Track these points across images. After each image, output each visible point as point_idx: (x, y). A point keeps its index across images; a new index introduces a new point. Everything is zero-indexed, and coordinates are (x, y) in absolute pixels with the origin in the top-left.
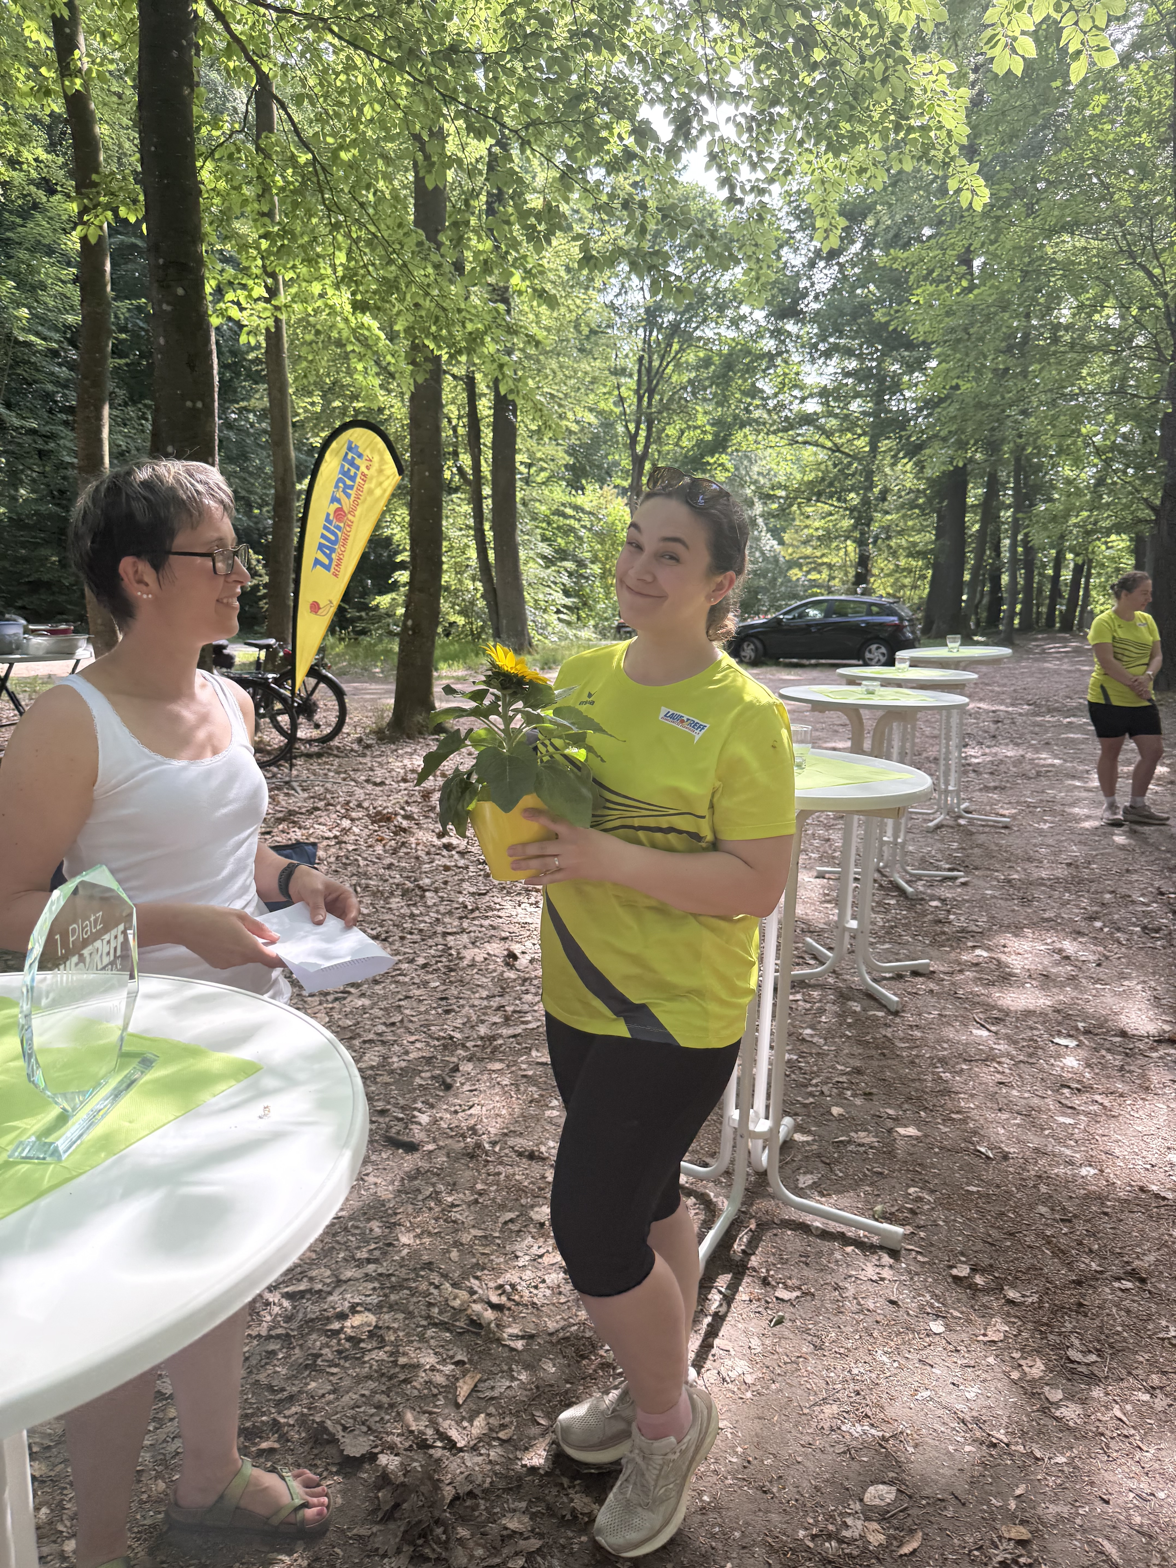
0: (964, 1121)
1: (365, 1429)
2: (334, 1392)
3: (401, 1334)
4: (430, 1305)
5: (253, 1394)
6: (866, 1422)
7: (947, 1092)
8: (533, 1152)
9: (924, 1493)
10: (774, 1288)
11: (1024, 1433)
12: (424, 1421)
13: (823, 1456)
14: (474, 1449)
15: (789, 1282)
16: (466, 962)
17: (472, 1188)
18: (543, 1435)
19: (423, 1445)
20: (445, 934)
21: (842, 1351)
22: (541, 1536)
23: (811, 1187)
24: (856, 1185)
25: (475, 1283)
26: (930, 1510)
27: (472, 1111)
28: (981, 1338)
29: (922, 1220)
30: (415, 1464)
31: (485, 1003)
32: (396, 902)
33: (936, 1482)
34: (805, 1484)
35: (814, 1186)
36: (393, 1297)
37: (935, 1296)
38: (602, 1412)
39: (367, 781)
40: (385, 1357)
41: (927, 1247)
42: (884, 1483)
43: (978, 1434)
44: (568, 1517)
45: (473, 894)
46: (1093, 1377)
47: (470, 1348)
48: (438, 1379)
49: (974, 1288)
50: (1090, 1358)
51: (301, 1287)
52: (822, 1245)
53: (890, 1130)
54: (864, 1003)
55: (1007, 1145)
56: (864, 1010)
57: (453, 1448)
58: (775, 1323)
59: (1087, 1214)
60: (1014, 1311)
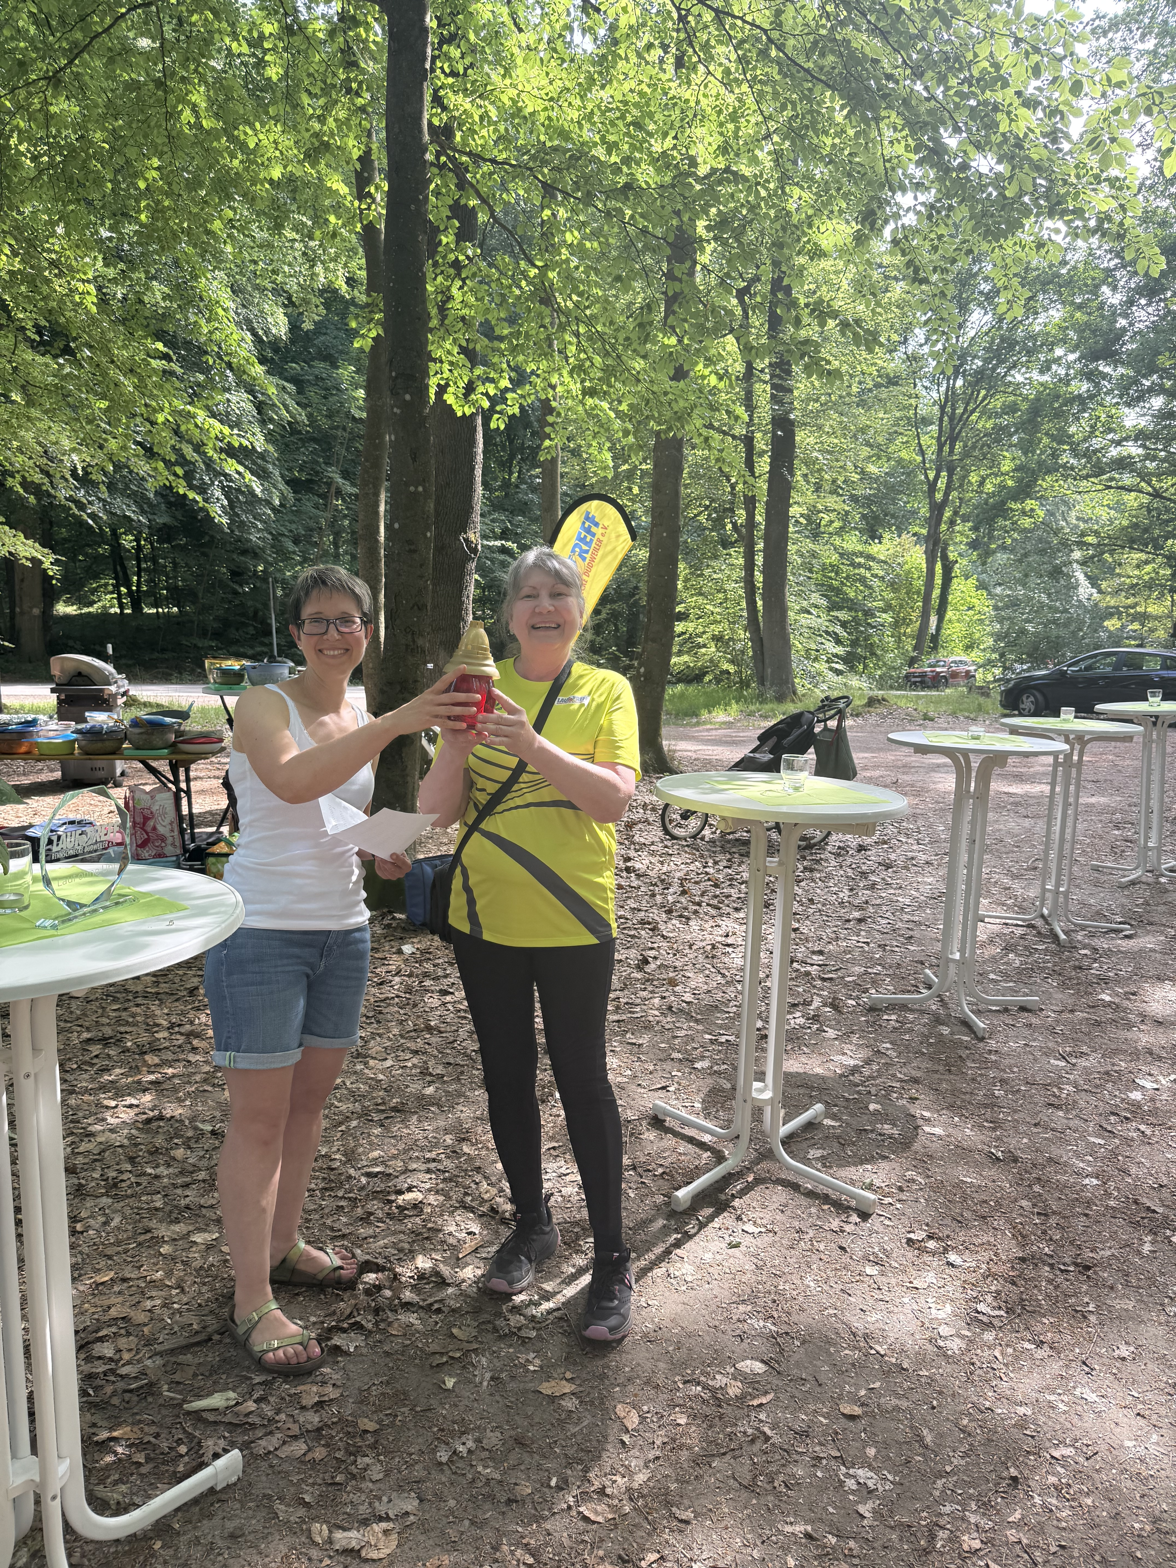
3: (437, 1209)
4: (466, 1194)
6: (770, 1320)
10: (745, 1223)
12: (430, 1264)
14: (458, 1286)
22: (481, 1343)
24: (859, 1163)
28: (906, 1284)
34: (697, 1349)
35: (821, 1158)
36: (442, 1186)
40: (419, 1222)
41: (898, 1215)
43: (862, 1344)
46: (990, 1325)
47: (484, 1226)
48: (451, 1241)
49: (923, 1250)
50: (997, 1313)
51: (377, 1169)
52: (804, 1201)
53: (917, 1128)
54: (956, 1029)
55: (1023, 1152)
56: (952, 1033)
57: (442, 1283)
58: (732, 1246)
59: (1067, 1213)
60: (949, 1271)
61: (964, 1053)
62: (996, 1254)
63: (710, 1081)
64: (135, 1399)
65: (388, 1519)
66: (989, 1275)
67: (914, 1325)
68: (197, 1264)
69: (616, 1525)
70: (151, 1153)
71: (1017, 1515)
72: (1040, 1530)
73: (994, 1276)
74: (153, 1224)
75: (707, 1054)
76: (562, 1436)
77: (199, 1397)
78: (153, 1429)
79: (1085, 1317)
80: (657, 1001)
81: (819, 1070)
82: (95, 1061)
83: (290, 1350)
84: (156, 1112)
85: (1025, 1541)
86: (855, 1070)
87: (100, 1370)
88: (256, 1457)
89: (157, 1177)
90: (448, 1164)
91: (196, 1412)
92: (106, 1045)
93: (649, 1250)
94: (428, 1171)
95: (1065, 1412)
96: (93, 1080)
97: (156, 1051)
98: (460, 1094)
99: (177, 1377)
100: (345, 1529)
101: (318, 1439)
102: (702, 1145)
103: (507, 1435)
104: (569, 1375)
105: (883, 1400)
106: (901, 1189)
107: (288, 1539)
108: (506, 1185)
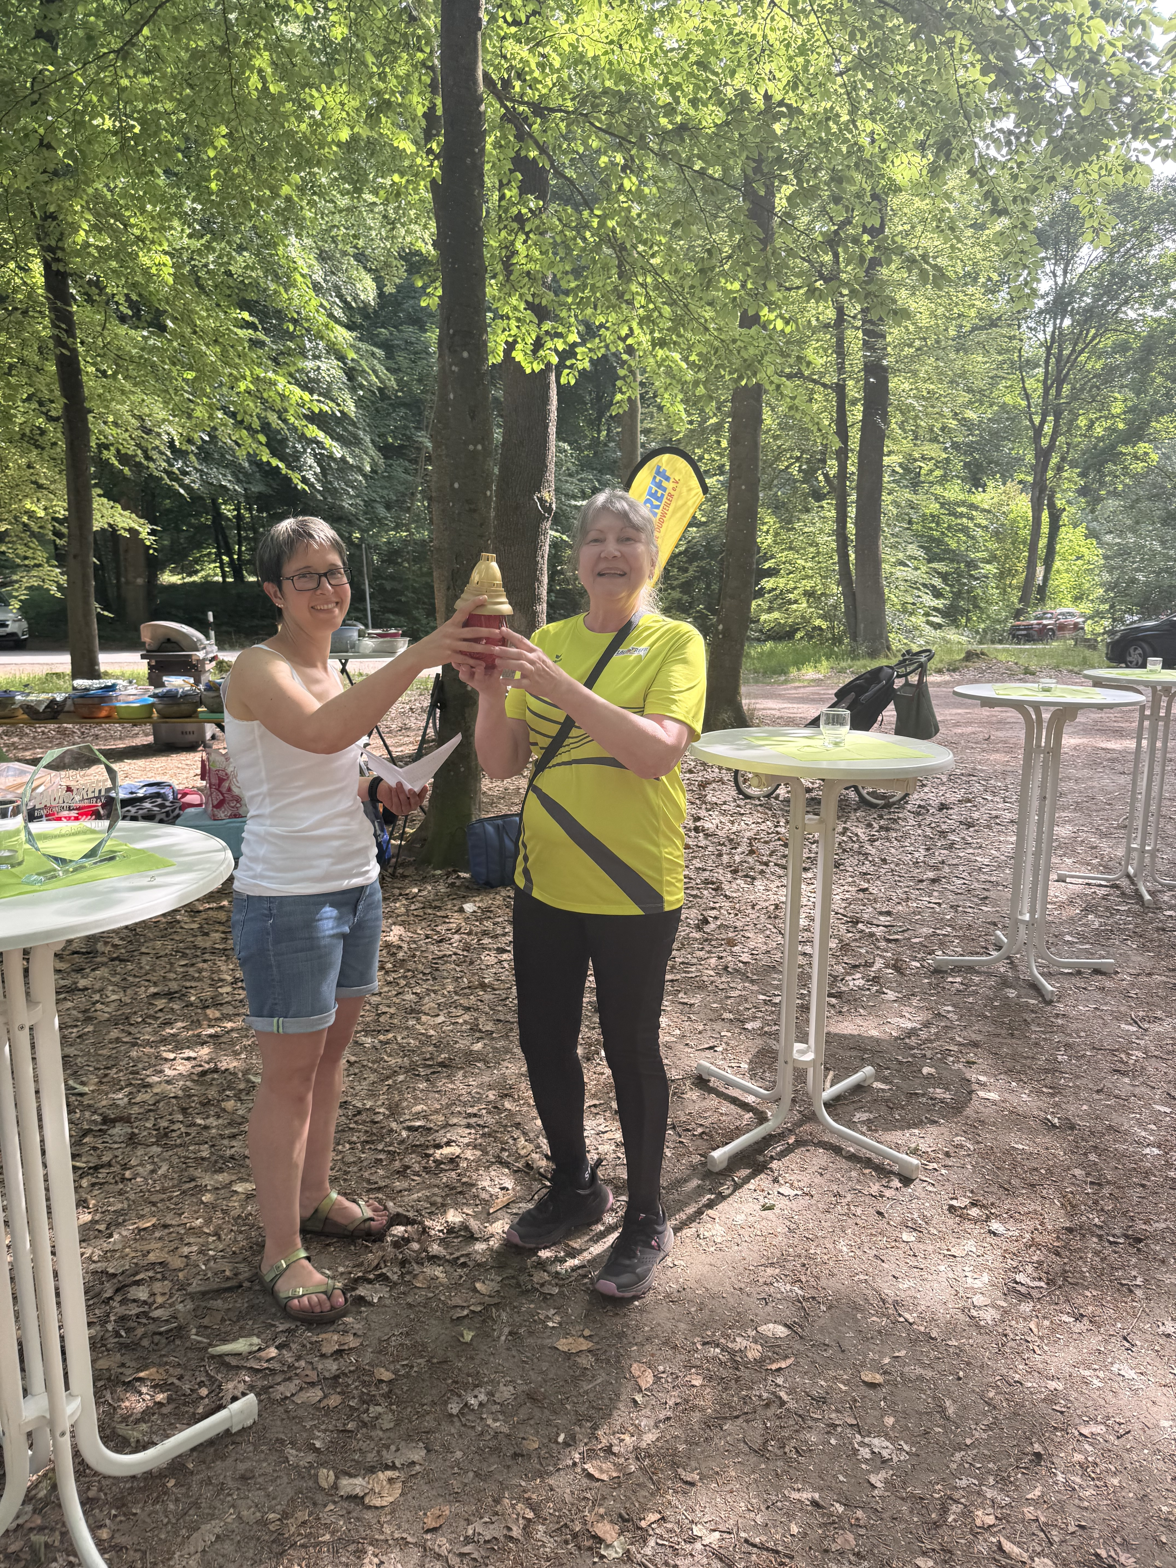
0: (1053, 1095)
3: (473, 1164)
4: (504, 1150)
6: (797, 1284)
10: (781, 1185)
12: (460, 1218)
13: (746, 1298)
14: (486, 1240)
15: (796, 1184)
19: (451, 1231)
23: (863, 1122)
24: (907, 1127)
28: (944, 1251)
29: (952, 1161)
35: (867, 1122)
36: (480, 1140)
37: (922, 1216)
40: (454, 1176)
41: (942, 1181)
46: (1028, 1296)
47: (518, 1182)
48: (484, 1195)
49: (964, 1217)
50: (1037, 1284)
51: (418, 1124)
52: (845, 1164)
53: (971, 1092)
54: (1023, 991)
55: (1082, 1119)
56: (1019, 996)
57: (471, 1237)
58: (766, 1208)
59: (1123, 1183)
60: (990, 1239)
61: (1029, 1017)
62: (1042, 1224)
63: (759, 1042)
64: (164, 1341)
65: (393, 1467)
66: (1033, 1244)
67: (947, 1294)
68: (234, 1213)
69: (619, 1484)
70: (203, 1105)
71: (1038, 1492)
72: (1060, 1508)
73: (1038, 1246)
74: (198, 1173)
75: (760, 1014)
76: (575, 1393)
77: (225, 1341)
78: (179, 1371)
79: (1131, 1291)
80: (713, 961)
81: (874, 1033)
82: (159, 1014)
83: (314, 1298)
84: (212, 1065)
85: (1042, 1519)
86: (912, 1033)
87: (133, 1312)
88: (272, 1401)
89: (206, 1128)
90: (490, 1120)
91: (220, 1356)
92: (171, 1000)
93: (681, 1210)
94: (469, 1126)
95: (1099, 1388)
96: (155, 1033)
97: (217, 1005)
98: (507, 1051)
99: (206, 1322)
100: (351, 1476)
101: (334, 1387)
102: (745, 1106)
103: (520, 1389)
104: (587, 1333)
105: (906, 1369)
106: (947, 1155)
107: (296, 1482)
108: (544, 1142)
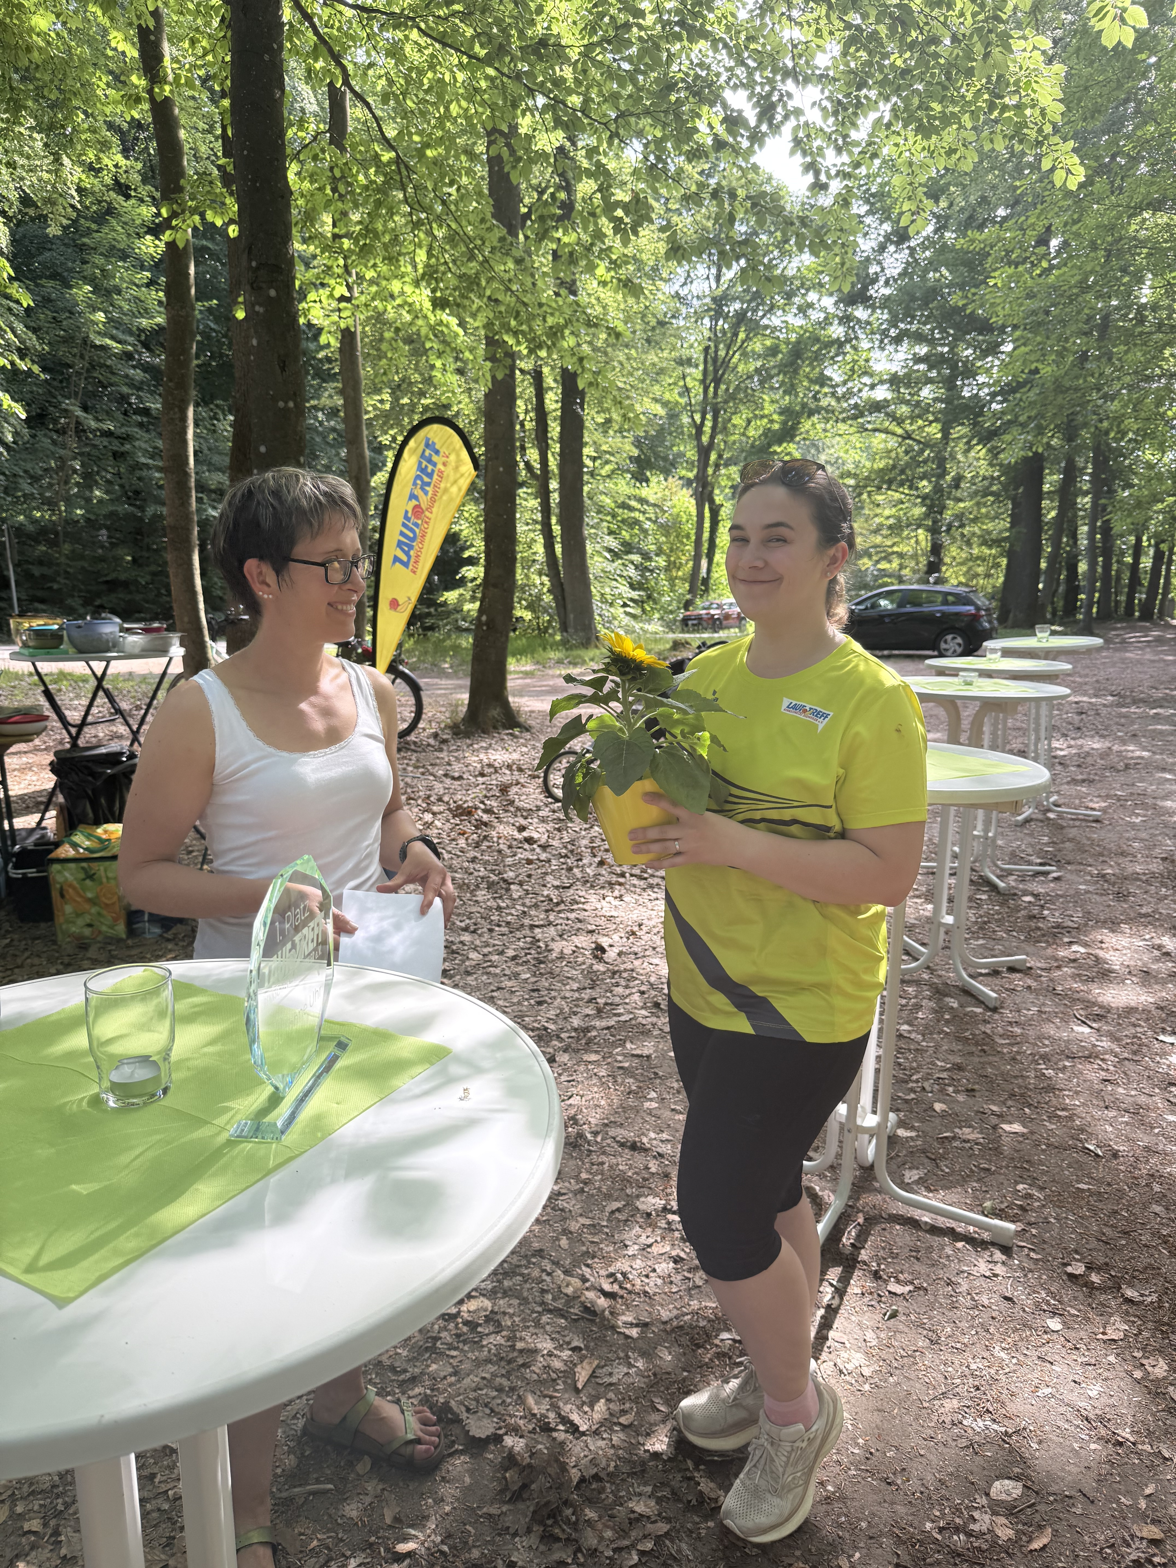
0: (1070, 1118)
1: (488, 1411)
2: (455, 1373)
3: (517, 1319)
4: (543, 1291)
5: (377, 1374)
6: (987, 1417)
7: (1051, 1089)
8: (635, 1143)
9: (1051, 1490)
10: (885, 1281)
11: (1150, 1433)
12: (545, 1405)
13: (945, 1450)
14: (596, 1433)
15: (901, 1277)
16: (555, 955)
17: (577, 1177)
18: (664, 1422)
19: (547, 1429)
20: (532, 927)
21: (959, 1345)
22: (668, 1520)
23: (917, 1182)
24: (963, 1181)
25: (586, 1271)
26: (1058, 1506)
27: (571, 1101)
28: (1100, 1336)
29: (1032, 1217)
30: (540, 1446)
31: (576, 995)
32: (482, 895)
33: (1063, 1479)
34: (929, 1477)
35: (921, 1181)
36: (506, 1283)
37: (1050, 1293)
38: (723, 1401)
39: (446, 775)
40: (502, 1341)
41: (1039, 1244)
42: (1009, 1478)
43: (1103, 1432)
44: (694, 1502)
45: (557, 887)
47: (586, 1335)
48: (556, 1364)
49: (1092, 1287)
52: (933, 1241)
53: (995, 1127)
54: (962, 999)
56: (961, 1006)
58: (888, 1316)
61: (986, 1028)
62: (1168, 1280)
105: (1171, 1510)
106: (1023, 1209)
